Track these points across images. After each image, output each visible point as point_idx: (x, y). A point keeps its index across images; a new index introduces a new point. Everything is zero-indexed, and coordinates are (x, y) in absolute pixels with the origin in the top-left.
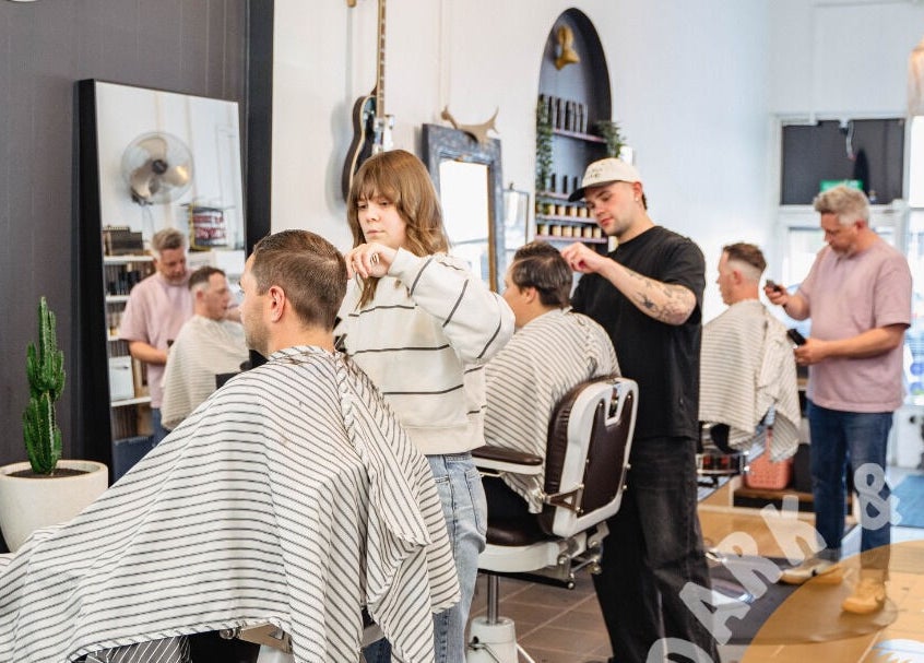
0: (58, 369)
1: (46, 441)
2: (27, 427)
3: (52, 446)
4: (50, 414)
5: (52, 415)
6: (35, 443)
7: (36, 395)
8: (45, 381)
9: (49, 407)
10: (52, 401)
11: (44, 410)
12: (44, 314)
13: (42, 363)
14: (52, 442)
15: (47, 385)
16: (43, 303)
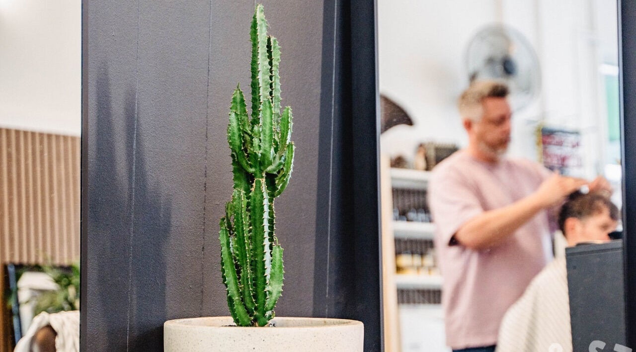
0: (283, 137)
1: (257, 266)
2: (226, 245)
3: (268, 273)
4: (266, 216)
5: (271, 222)
6: (238, 269)
7: (243, 184)
8: (259, 153)
9: (266, 202)
10: (272, 196)
11: (254, 210)
12: (262, 36)
13: (255, 122)
14: (268, 265)
15: (262, 163)
16: (260, 16)
